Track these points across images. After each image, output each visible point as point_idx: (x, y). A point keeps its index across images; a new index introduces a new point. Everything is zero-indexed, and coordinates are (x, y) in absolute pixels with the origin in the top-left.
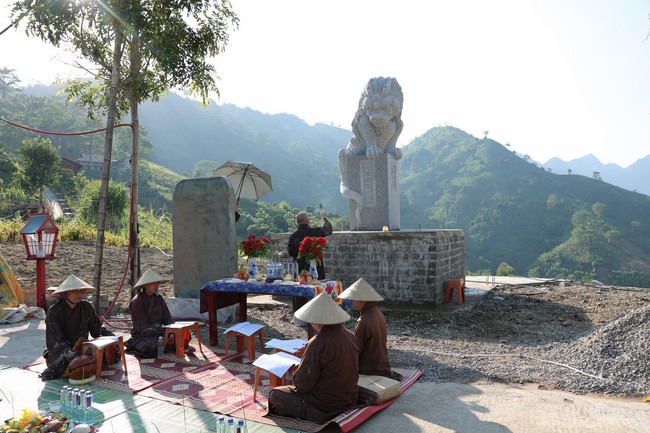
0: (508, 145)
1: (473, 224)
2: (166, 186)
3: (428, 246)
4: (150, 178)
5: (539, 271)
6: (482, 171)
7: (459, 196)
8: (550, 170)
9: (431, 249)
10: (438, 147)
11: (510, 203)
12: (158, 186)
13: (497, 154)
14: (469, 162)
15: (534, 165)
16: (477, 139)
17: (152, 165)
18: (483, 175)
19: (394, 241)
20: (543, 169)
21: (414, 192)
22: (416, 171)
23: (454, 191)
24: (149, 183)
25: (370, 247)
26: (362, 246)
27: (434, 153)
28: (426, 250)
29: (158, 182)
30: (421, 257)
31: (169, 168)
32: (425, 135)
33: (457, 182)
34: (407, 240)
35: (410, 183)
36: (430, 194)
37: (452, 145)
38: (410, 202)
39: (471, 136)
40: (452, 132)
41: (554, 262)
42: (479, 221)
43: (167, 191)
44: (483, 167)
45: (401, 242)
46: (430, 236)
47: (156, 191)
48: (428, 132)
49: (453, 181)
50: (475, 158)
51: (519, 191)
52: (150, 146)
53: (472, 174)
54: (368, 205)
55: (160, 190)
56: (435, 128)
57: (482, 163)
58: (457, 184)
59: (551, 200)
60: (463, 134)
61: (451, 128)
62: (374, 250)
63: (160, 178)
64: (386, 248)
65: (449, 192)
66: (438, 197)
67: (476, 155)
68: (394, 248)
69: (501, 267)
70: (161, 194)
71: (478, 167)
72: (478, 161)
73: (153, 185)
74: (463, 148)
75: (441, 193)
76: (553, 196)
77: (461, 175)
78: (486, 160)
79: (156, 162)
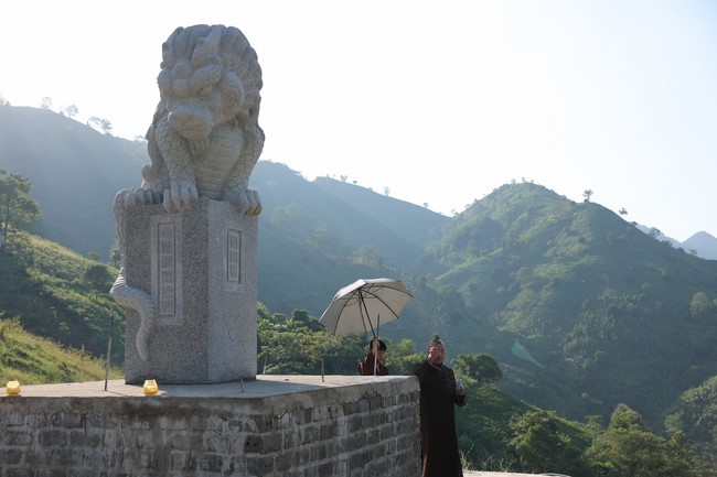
0: (624, 212)
1: (569, 339)
2: (58, 276)
3: (244, 435)
4: (31, 263)
5: (683, 418)
6: (582, 253)
7: (546, 294)
8: (694, 251)
9: (252, 444)
10: (511, 216)
11: (630, 305)
12: (44, 277)
13: (606, 226)
14: (561, 239)
15: (667, 245)
16: (573, 203)
17: (36, 241)
18: (584, 260)
19: (164, 422)
20: (681, 251)
21: (473, 288)
22: (477, 253)
23: (538, 285)
24: (28, 270)
25: (111, 436)
26: (93, 431)
27: (505, 225)
28: (239, 451)
29: (45, 269)
30: (226, 466)
31: (68, 247)
32: (490, 197)
33: (541, 271)
34: (195, 419)
35: (467, 274)
36: (500, 290)
37: (534, 213)
38: (468, 303)
39: (564, 198)
40: (534, 192)
41: (708, 403)
42: (580, 334)
43: (59, 285)
44: (584, 247)
45: (180, 424)
46: (247, 410)
47: (40, 284)
48: (496, 192)
49: (535, 270)
50: (571, 234)
51: (644, 286)
52: (35, 210)
53: (566, 259)
54: (166, 322)
55: (46, 282)
56: (506, 187)
57: (582, 241)
58: (542, 274)
59: (698, 300)
60: (552, 194)
61: (531, 186)
62: (120, 443)
63: (49, 262)
64: (147, 439)
65: (530, 287)
66: (513, 295)
67: (572, 228)
68: (165, 440)
69: (617, 410)
70: (48, 288)
71: (576, 247)
72: (577, 238)
73: (36, 274)
74: (551, 218)
75: (518, 289)
76: (699, 294)
77: (549, 260)
78: (588, 236)
79: (43, 236)
